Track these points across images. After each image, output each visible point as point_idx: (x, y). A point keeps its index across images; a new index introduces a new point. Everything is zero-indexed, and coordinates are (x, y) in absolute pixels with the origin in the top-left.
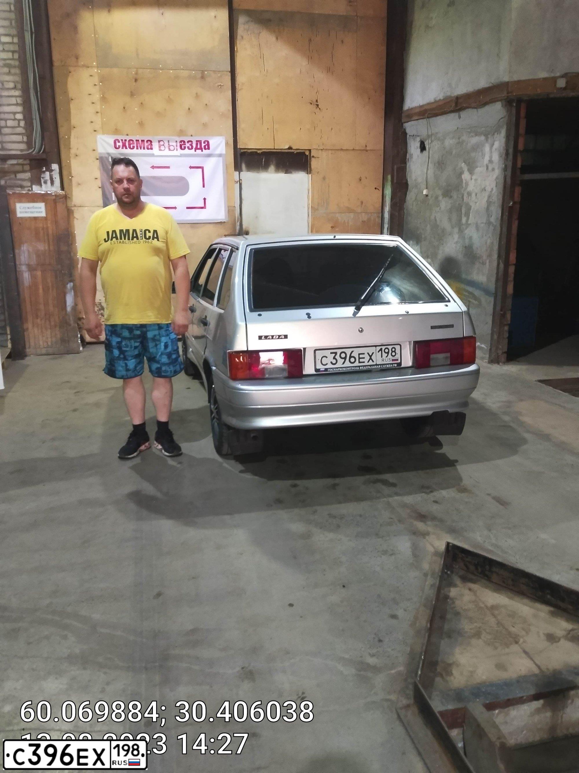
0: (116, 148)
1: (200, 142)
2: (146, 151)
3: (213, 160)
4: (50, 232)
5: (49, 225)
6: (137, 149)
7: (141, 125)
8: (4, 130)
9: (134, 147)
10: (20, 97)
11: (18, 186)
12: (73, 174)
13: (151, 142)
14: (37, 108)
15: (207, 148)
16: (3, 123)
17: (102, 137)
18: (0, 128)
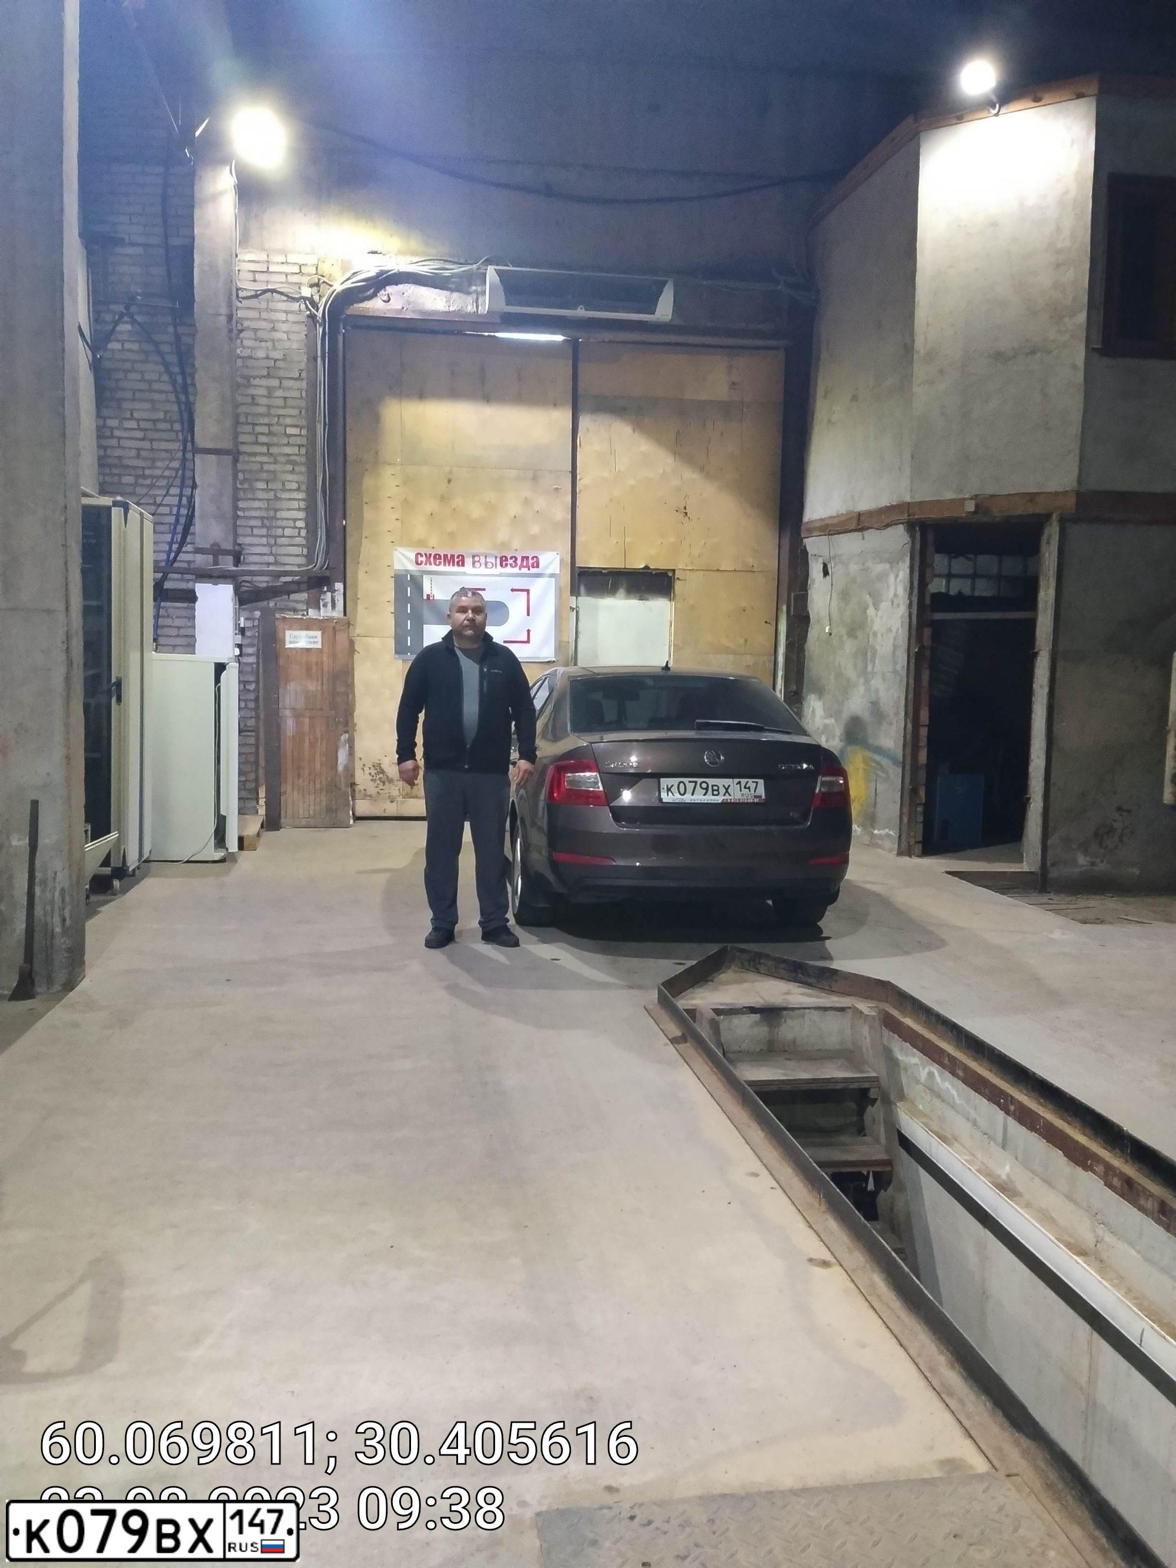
0: (417, 563)
1: (527, 558)
2: (456, 569)
3: (541, 582)
4: (326, 668)
5: (325, 659)
6: (445, 565)
7: (452, 535)
8: (280, 541)
9: (440, 564)
10: (303, 500)
11: (290, 610)
12: (359, 596)
13: (463, 557)
14: (323, 513)
15: (535, 565)
16: (279, 532)
17: (401, 549)
18: (276, 537)
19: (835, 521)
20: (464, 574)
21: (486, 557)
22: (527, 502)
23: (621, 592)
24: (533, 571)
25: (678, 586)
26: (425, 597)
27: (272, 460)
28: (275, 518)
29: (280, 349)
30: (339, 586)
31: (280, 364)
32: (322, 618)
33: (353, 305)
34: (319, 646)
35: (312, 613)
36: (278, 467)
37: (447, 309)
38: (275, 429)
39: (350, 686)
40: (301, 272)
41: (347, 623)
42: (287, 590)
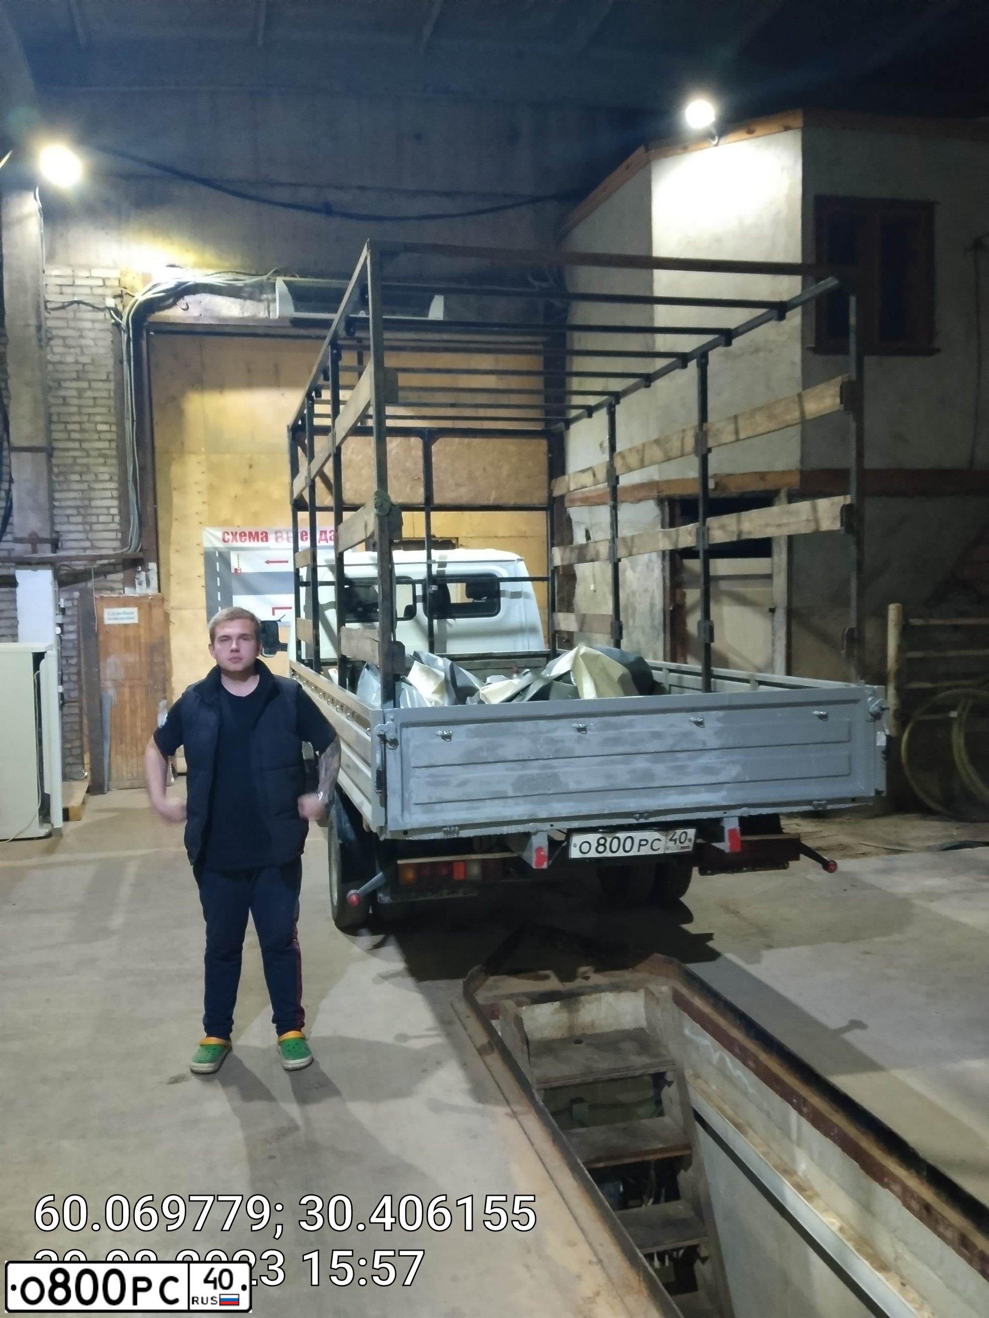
0: (224, 541)
2: (260, 544)
4: (143, 640)
6: (250, 541)
7: (255, 514)
8: (96, 527)
9: (246, 539)
10: (116, 489)
11: (108, 590)
12: (172, 572)
13: (266, 533)
14: (135, 502)
15: (333, 538)
16: (94, 519)
17: (208, 529)
18: (91, 524)
19: (595, 494)
20: (268, 549)
21: (287, 533)
26: (233, 571)
27: (84, 454)
28: (90, 506)
29: (89, 355)
30: (152, 566)
31: (87, 368)
32: (138, 595)
33: (154, 312)
34: (136, 621)
35: (128, 591)
36: (91, 461)
37: (241, 316)
38: (87, 426)
39: (167, 657)
40: (104, 284)
41: (161, 599)
42: (102, 572)
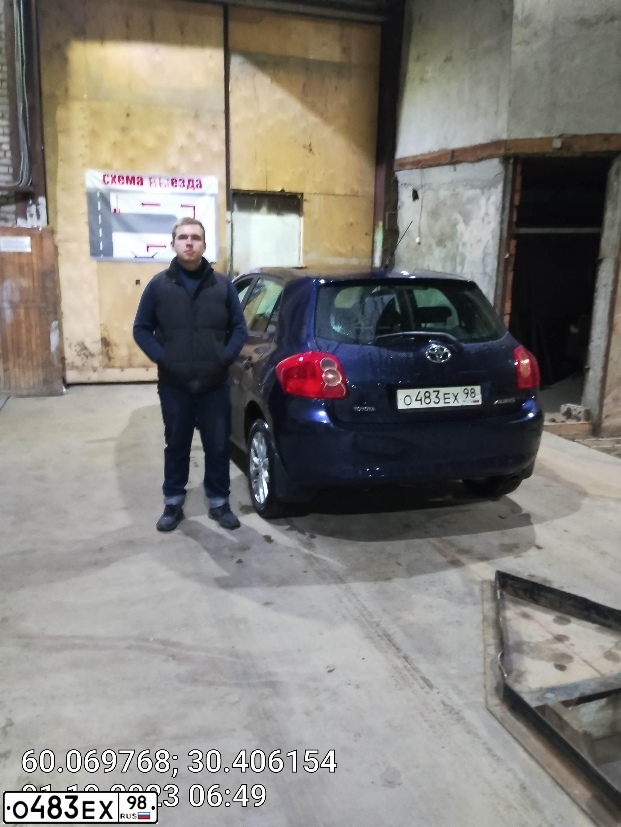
0: (104, 183)
1: (192, 181)
2: (136, 188)
3: (205, 200)
4: (36, 268)
5: (35, 261)
6: (127, 184)
7: (132, 160)
9: (123, 183)
10: (7, 126)
12: (59, 207)
13: (142, 179)
14: (25, 138)
15: (199, 186)
17: (91, 170)
19: (428, 157)
20: (142, 192)
21: (160, 179)
22: (190, 136)
23: (264, 209)
24: (198, 191)
25: (306, 206)
26: (112, 211)
30: (42, 200)
32: (30, 227)
34: (29, 249)
35: (21, 222)
39: (56, 283)
41: (50, 231)
